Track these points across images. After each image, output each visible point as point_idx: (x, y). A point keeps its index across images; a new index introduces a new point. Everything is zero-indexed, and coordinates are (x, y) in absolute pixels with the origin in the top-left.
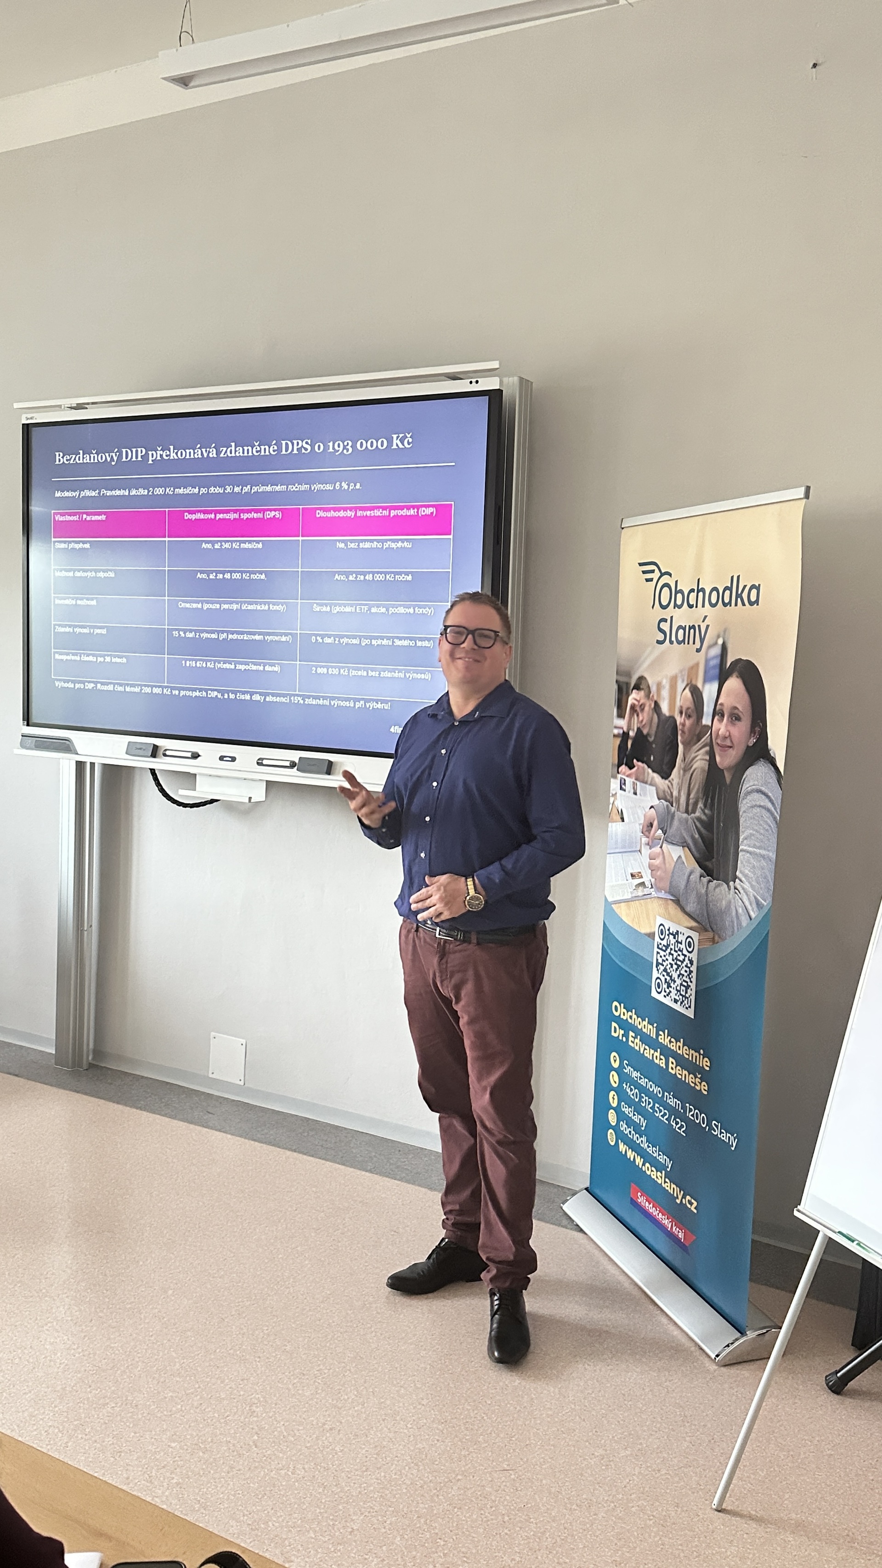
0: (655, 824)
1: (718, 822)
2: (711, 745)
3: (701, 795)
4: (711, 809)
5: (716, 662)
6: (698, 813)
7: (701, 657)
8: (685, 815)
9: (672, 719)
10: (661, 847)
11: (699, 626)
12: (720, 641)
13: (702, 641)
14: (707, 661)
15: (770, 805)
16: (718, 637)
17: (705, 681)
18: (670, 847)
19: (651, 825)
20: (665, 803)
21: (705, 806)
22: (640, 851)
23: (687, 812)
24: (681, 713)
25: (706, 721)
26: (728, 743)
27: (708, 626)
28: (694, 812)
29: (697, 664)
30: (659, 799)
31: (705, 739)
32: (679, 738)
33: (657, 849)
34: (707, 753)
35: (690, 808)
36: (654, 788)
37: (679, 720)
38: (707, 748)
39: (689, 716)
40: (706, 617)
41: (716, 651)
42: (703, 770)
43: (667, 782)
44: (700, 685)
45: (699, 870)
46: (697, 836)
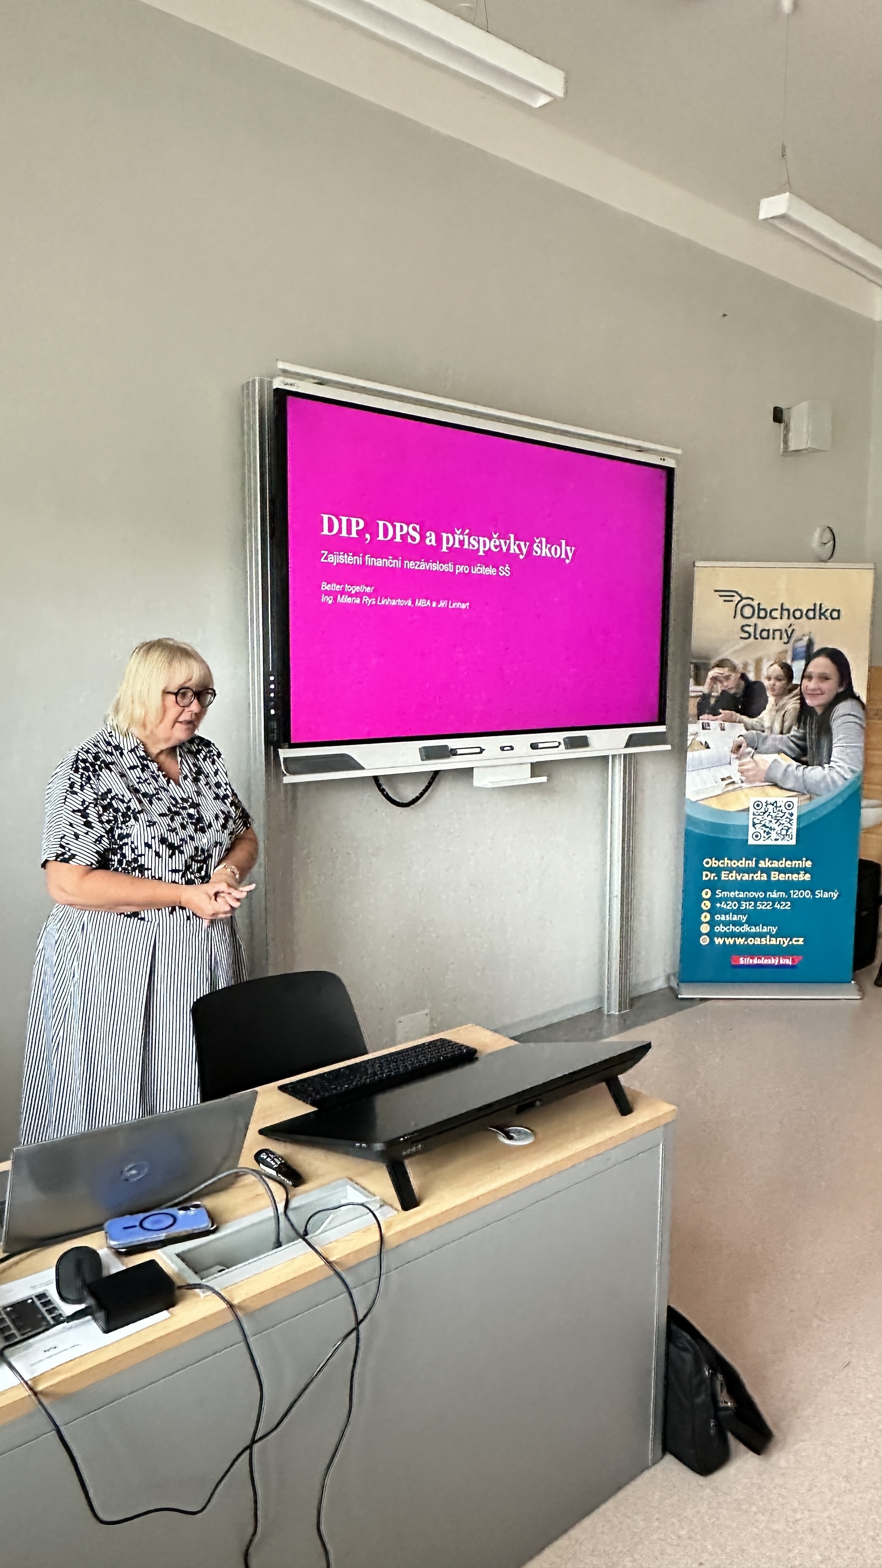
0: (744, 745)
1: (810, 734)
2: (801, 694)
3: (794, 723)
4: (805, 729)
5: (804, 649)
6: (792, 733)
7: (789, 647)
8: (781, 736)
9: (759, 684)
10: (752, 757)
11: (786, 631)
12: (807, 638)
13: (789, 638)
14: (794, 650)
15: (857, 721)
16: (804, 635)
17: (793, 660)
18: (765, 756)
19: (740, 747)
20: (754, 732)
21: (798, 728)
22: (730, 763)
23: (781, 733)
24: (769, 679)
25: (796, 681)
26: (819, 692)
27: (793, 630)
28: (789, 731)
29: (786, 652)
30: (747, 730)
31: (796, 691)
32: (769, 693)
33: (749, 759)
34: (797, 699)
35: (784, 732)
36: (742, 725)
37: (766, 683)
38: (799, 697)
39: (780, 680)
40: (791, 625)
41: (804, 642)
42: (795, 709)
43: (755, 719)
44: (789, 662)
45: (795, 764)
46: (792, 745)
